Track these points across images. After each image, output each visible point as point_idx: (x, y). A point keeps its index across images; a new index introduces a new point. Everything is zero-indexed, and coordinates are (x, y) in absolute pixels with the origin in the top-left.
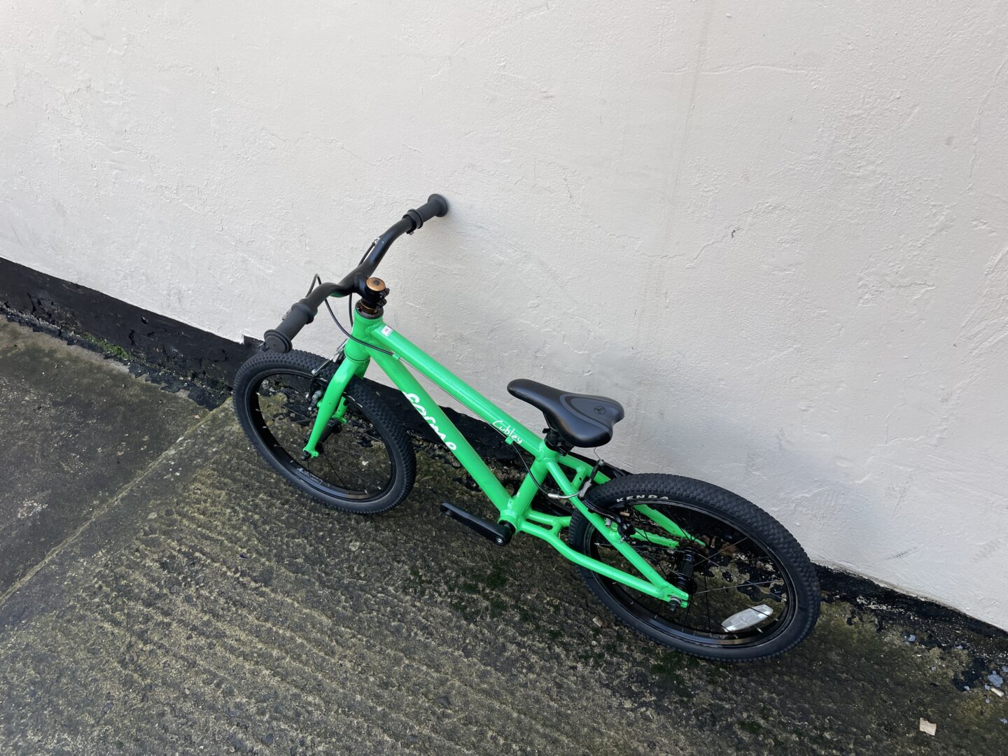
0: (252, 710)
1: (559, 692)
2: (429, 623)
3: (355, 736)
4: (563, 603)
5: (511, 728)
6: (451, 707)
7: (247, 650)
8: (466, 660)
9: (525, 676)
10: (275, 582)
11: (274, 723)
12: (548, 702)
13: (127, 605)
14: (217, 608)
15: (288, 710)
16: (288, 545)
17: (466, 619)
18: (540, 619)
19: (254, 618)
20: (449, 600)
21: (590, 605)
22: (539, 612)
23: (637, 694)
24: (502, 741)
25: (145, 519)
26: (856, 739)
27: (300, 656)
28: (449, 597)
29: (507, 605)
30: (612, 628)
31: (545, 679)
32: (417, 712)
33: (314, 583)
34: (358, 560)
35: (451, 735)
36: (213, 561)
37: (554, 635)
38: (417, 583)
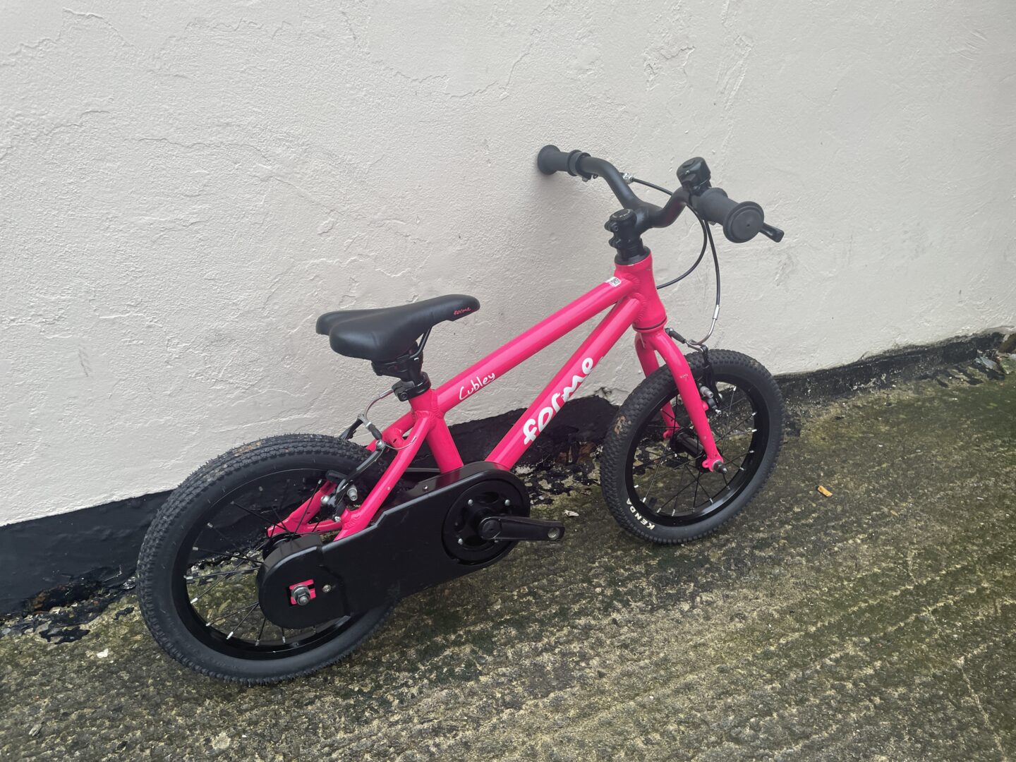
1: (632, 651)
2: (436, 721)
4: (531, 585)
8: (522, 712)
9: (590, 668)
12: (637, 665)
17: (468, 679)
18: (532, 614)
20: (426, 681)
21: (552, 568)
22: (524, 611)
23: (679, 592)
24: (658, 737)
29: (487, 631)
30: (595, 568)
31: (607, 652)
37: (563, 613)
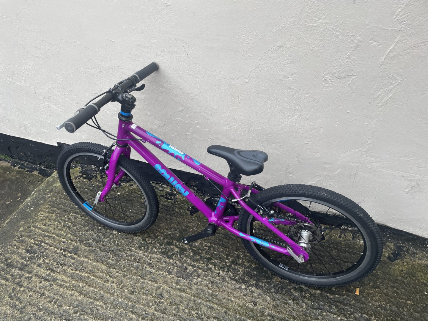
0: (71, 312)
1: (212, 285)
2: (152, 262)
3: (119, 318)
4: (212, 245)
5: (191, 304)
6: (163, 298)
7: (68, 285)
8: (169, 276)
9: (196, 280)
10: (79, 252)
11: (82, 316)
12: (207, 290)
13: (11, 271)
14: (53, 267)
15: (88, 310)
16: (85, 235)
17: (168, 258)
18: (202, 253)
19: (70, 270)
21: (224, 244)
22: (201, 250)
23: (247, 281)
24: (187, 311)
25: (18, 231)
26: (346, 289)
27: (93, 284)
28: (160, 249)
29: (187, 249)
30: (234, 253)
31: (205, 280)
32: (148, 303)
33: (98, 250)
34: (118, 237)
35: (164, 311)
36: (50, 246)
37: (209, 260)
38: (145, 245)
